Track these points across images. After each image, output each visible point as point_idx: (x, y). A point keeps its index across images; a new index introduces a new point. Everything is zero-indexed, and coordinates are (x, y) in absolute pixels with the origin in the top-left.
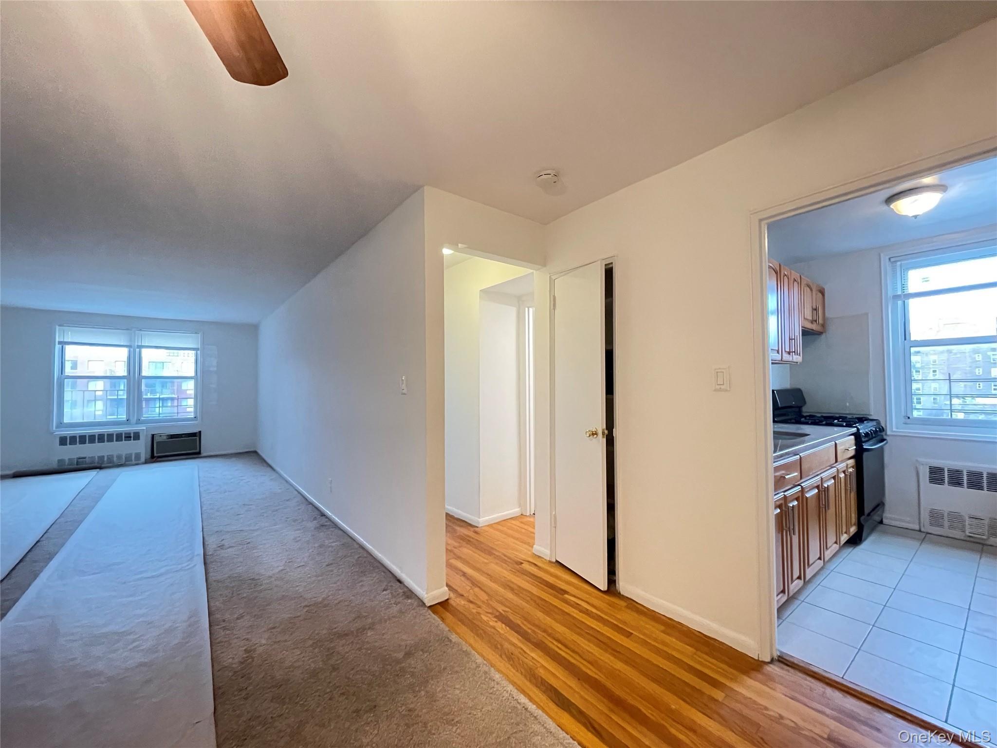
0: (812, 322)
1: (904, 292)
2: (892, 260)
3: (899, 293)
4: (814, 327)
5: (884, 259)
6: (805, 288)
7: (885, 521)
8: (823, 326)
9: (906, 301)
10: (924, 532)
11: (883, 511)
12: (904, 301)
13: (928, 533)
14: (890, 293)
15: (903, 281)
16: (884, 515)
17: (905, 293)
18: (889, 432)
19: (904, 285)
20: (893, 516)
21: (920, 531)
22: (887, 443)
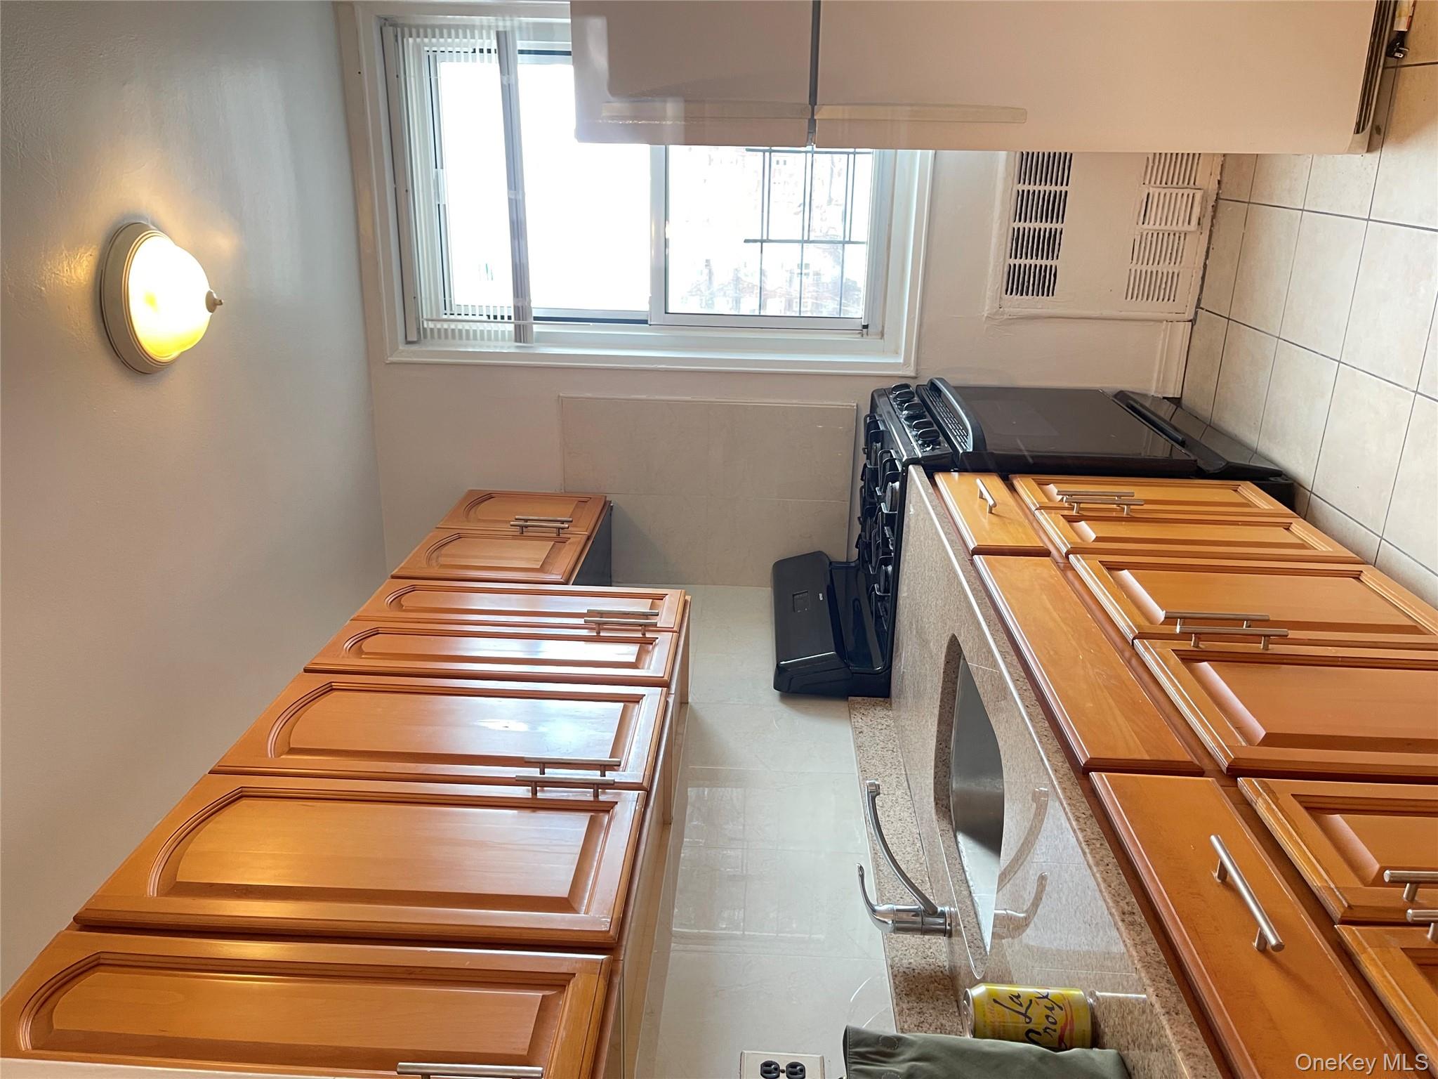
0: (559, 538)
1: (509, 318)
2: (413, 337)
3: (510, 328)
4: (579, 534)
5: (405, 354)
6: (443, 560)
7: (1173, 392)
8: (583, 502)
9: (534, 314)
10: (1196, 313)
11: (1145, 396)
12: (536, 318)
13: (1198, 306)
14: (510, 347)
15: (477, 318)
16: (1152, 392)
17: (512, 315)
18: (910, 372)
19: (489, 316)
20: (1155, 375)
21: (1193, 322)
22: (941, 380)
